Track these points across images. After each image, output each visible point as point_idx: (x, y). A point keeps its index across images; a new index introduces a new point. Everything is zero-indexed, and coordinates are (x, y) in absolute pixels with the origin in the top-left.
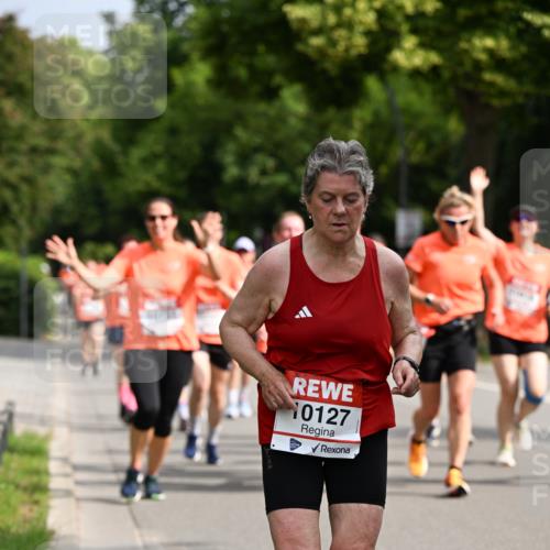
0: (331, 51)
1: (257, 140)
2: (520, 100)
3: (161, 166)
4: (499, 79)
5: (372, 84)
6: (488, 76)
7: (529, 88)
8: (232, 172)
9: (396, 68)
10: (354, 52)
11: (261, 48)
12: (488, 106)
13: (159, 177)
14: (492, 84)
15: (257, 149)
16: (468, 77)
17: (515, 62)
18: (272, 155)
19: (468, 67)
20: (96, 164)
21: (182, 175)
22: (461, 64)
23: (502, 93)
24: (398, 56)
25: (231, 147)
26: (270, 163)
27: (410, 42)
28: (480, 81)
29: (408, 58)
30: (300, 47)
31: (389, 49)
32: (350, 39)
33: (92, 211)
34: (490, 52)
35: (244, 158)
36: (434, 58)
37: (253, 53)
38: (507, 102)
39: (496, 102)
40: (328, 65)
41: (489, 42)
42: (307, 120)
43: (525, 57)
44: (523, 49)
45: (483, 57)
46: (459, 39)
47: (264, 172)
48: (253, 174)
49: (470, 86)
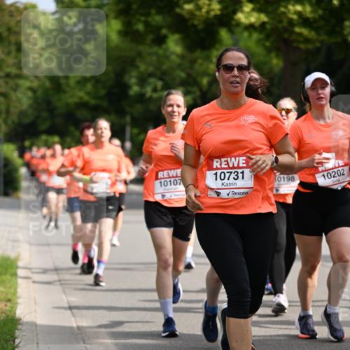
0: (198, 13)
1: (151, 69)
2: (318, 45)
3: (89, 87)
4: (305, 31)
5: (224, 34)
6: (297, 30)
7: (324, 37)
8: (135, 89)
9: (238, 24)
10: (212, 13)
11: (153, 11)
12: (298, 49)
13: (88, 94)
14: (300, 34)
15: (151, 75)
16: (286, 30)
17: (315, 21)
18: (161, 79)
19: (285, 23)
20: (48, 84)
21: (103, 92)
22: (281, 21)
23: (307, 40)
24: (241, 17)
25: (134, 73)
26: (159, 84)
27: (248, 7)
28: (293, 32)
29: (246, 18)
30: (178, 10)
31: (235, 12)
32: (209, 5)
33: (45, 114)
34: (299, 14)
35: (142, 81)
36: (264, 18)
37: (148, 14)
38: (310, 46)
39: (302, 46)
40: (196, 22)
41: (299, 8)
42: (182, 57)
43: (321, 17)
44: (320, 12)
45: (295, 17)
46: (280, 6)
47: (155, 90)
48: (148, 91)
49: (286, 36)
